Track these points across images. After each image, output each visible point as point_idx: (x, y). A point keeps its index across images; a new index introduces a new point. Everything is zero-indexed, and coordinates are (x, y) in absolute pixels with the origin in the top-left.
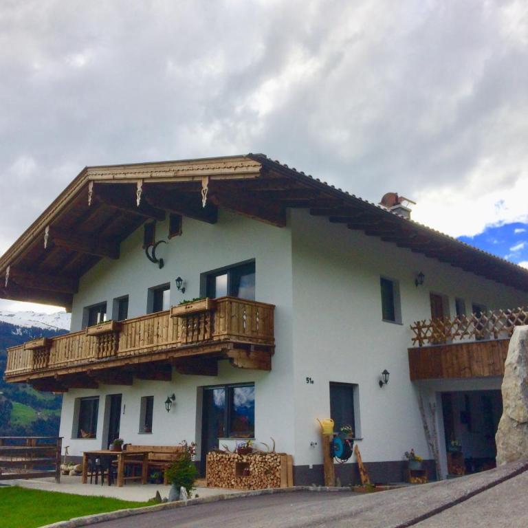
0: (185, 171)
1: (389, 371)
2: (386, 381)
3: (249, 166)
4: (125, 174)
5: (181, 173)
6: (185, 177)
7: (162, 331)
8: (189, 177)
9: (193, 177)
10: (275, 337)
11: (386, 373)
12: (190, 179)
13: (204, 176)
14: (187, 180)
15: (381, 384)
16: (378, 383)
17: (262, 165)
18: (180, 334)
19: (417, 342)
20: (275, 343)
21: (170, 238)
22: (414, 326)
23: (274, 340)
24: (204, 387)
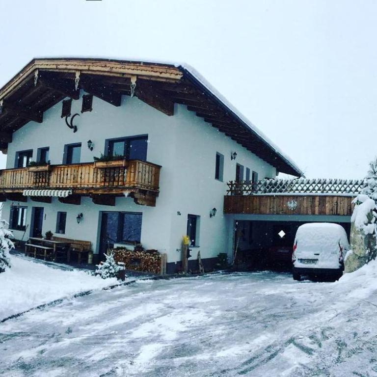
0: (118, 69)
1: (216, 209)
2: (214, 215)
3: (171, 73)
4: (67, 65)
5: (114, 70)
6: (118, 73)
7: (85, 176)
8: (120, 73)
9: (123, 74)
10: (159, 186)
11: (214, 209)
12: (121, 76)
13: (133, 75)
14: (118, 75)
15: (211, 216)
16: (209, 216)
17: (183, 75)
18: (99, 180)
19: (230, 192)
20: (160, 190)
21: (82, 112)
22: (229, 183)
23: (159, 188)
24: (103, 212)
